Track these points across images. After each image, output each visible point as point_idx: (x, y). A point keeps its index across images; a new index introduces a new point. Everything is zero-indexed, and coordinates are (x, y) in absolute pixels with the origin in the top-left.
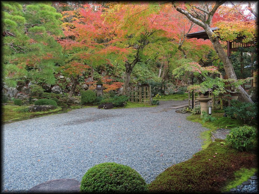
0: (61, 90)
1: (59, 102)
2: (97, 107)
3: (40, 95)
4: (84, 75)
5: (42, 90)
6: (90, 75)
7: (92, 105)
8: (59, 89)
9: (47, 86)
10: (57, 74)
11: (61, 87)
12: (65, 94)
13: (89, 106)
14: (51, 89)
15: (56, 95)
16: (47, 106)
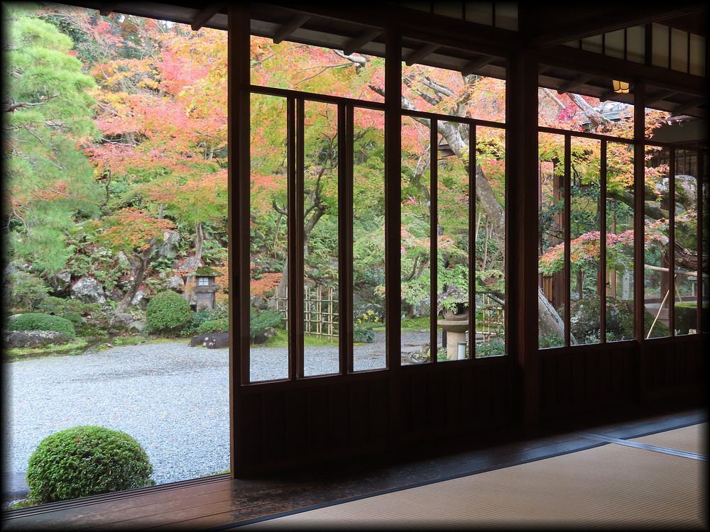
0: (101, 291)
1: (83, 324)
2: (189, 341)
3: (36, 305)
4: (174, 248)
5: (42, 289)
6: (194, 249)
7: (179, 336)
8: (95, 288)
9: (58, 279)
10: (92, 243)
11: (103, 282)
12: (113, 303)
13: (168, 338)
14: (69, 286)
15: (82, 305)
16: (44, 334)
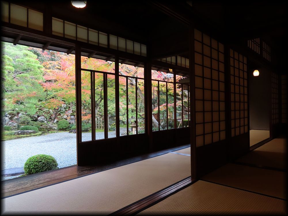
0: (46, 120)
1: (41, 128)
2: (69, 131)
3: (28, 123)
4: (65, 108)
5: (30, 119)
6: (70, 109)
7: (66, 130)
8: (44, 119)
9: (34, 117)
10: (43, 107)
11: (46, 117)
12: (49, 123)
13: (63, 131)
14: (37, 118)
15: (41, 123)
16: (30, 131)
